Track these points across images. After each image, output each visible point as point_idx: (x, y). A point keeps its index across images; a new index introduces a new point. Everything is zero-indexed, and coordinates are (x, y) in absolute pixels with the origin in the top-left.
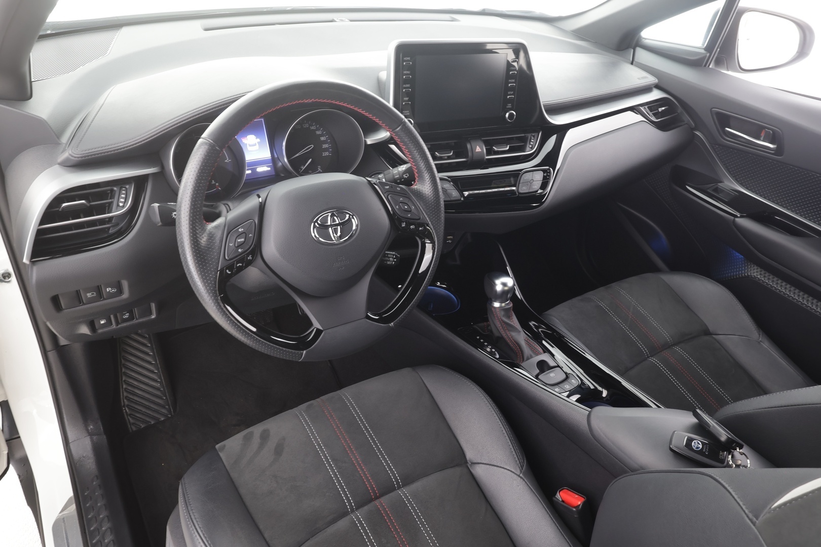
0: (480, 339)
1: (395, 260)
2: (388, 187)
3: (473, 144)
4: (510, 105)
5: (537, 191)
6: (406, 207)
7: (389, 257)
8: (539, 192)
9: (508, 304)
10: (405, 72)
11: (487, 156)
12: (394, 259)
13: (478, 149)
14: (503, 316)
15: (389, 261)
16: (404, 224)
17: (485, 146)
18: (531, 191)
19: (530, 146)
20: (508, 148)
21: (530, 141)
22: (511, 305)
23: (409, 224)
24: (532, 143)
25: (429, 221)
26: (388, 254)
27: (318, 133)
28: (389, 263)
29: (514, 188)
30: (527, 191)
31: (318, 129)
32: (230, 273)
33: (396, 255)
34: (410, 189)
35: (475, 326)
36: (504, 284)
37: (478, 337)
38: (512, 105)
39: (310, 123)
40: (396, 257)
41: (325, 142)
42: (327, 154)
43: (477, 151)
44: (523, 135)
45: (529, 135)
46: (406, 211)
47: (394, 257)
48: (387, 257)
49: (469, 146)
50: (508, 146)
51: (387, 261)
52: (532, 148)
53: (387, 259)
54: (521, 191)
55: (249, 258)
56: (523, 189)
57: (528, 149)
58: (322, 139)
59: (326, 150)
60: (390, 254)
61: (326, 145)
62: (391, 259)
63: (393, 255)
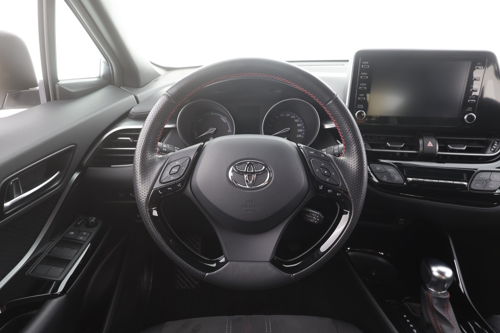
0: (407, 318)
1: (318, 220)
2: (313, 152)
3: (425, 140)
4: (471, 108)
5: (495, 191)
6: (326, 172)
7: (313, 216)
8: (497, 192)
9: (444, 294)
10: (363, 74)
11: (438, 152)
12: (317, 218)
13: (430, 144)
14: (436, 304)
15: (313, 219)
16: (322, 186)
17: (439, 144)
18: (485, 189)
19: (492, 149)
20: (465, 148)
21: (493, 145)
22: (448, 296)
23: (326, 188)
24: (494, 147)
25: (348, 188)
26: (312, 213)
27: (296, 121)
28: (312, 221)
29: (465, 183)
30: (482, 189)
31: (296, 118)
32: (161, 193)
33: (319, 216)
34: (335, 159)
35: (406, 304)
36: (442, 273)
37: (405, 316)
38: (472, 109)
39: (291, 113)
40: (320, 217)
41: (300, 128)
42: (300, 136)
43: (429, 145)
44: (486, 139)
45: (493, 140)
46: (325, 175)
47: (318, 217)
48: (311, 215)
49: (421, 142)
50: (466, 146)
51: (310, 218)
52: (494, 152)
53: (311, 216)
54: (473, 187)
55: (178, 185)
56: (476, 185)
57: (489, 151)
58: (299, 125)
59: (300, 133)
60: (314, 213)
61: (301, 130)
62: (314, 218)
63: (317, 215)
